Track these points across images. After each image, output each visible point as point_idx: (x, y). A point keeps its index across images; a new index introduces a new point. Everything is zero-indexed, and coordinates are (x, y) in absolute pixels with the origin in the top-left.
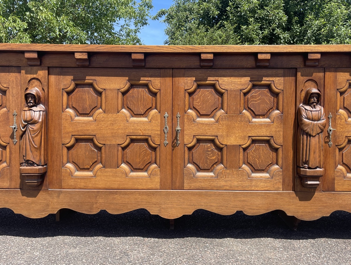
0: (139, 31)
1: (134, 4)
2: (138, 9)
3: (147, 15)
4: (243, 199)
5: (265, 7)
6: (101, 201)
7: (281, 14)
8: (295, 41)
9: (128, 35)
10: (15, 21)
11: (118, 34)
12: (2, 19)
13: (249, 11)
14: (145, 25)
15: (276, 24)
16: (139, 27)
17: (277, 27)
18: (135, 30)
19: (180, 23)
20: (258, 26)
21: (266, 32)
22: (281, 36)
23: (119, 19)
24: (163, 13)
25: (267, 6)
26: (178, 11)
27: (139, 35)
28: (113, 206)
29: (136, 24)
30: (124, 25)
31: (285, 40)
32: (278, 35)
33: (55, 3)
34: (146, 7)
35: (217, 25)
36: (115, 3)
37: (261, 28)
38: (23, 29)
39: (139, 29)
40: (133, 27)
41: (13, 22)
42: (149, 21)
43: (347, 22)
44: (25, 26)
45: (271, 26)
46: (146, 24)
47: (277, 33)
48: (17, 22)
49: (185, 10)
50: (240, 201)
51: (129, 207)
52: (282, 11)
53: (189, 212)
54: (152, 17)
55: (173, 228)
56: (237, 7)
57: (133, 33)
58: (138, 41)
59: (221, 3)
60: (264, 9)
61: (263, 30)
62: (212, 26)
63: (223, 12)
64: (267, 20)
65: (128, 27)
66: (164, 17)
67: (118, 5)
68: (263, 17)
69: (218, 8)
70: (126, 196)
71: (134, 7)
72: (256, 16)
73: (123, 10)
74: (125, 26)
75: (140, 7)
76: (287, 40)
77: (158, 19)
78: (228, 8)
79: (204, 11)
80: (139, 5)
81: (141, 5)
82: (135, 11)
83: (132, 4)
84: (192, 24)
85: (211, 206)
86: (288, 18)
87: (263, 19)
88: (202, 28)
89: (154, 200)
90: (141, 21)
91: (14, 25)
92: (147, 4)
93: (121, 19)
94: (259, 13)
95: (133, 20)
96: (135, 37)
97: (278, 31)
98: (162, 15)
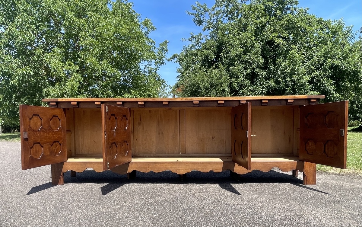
0: (158, 69)
1: (154, 48)
2: (157, 53)
3: (164, 57)
4: (213, 165)
5: (247, 53)
6: (150, 167)
7: (258, 58)
8: (270, 76)
9: (150, 72)
10: (70, 65)
11: (143, 71)
12: (62, 64)
13: (236, 56)
14: (162, 65)
15: (255, 65)
16: (158, 66)
17: (256, 67)
18: (156, 68)
19: (188, 65)
20: (242, 67)
21: (248, 71)
22: (259, 73)
23: (144, 61)
24: (176, 56)
25: (249, 52)
26: (187, 56)
27: (158, 72)
28: (155, 169)
29: (156, 64)
30: (147, 64)
31: (263, 76)
32: (257, 73)
33: (98, 51)
34: (163, 51)
35: (213, 67)
36: (141, 50)
37: (245, 68)
38: (76, 71)
39: (158, 67)
40: (153, 66)
41: (69, 65)
42: (166, 62)
43: (307, 63)
44: (77, 68)
45: (251, 66)
46: (163, 63)
47: (256, 71)
48: (72, 65)
49: (192, 55)
50: (212, 166)
51: (163, 169)
52: (260, 55)
53: (189, 171)
54: (167, 59)
55: (182, 181)
56: (228, 53)
57: (154, 71)
58: (158, 76)
59: (217, 50)
60: (247, 55)
61: (246, 70)
62: (209, 68)
63: (218, 56)
64: (249, 62)
65: (151, 67)
66: (176, 59)
67: (143, 51)
68: (246, 60)
69: (215, 53)
70: (162, 165)
71: (154, 51)
72: (241, 59)
73: (146, 54)
74: (148, 66)
75: (158, 51)
76: (264, 76)
77: (172, 61)
78: (222, 54)
79: (205, 56)
80: (158, 50)
81: (159, 49)
82: (155, 54)
83: (153, 49)
84: (197, 65)
85: (199, 168)
86: (264, 61)
87: (246, 61)
88: (204, 69)
89: (174, 166)
90: (160, 61)
91: (70, 68)
92: (164, 48)
93: (145, 61)
94: (243, 57)
95: (154, 61)
96: (156, 74)
97: (257, 70)
98: (175, 58)
